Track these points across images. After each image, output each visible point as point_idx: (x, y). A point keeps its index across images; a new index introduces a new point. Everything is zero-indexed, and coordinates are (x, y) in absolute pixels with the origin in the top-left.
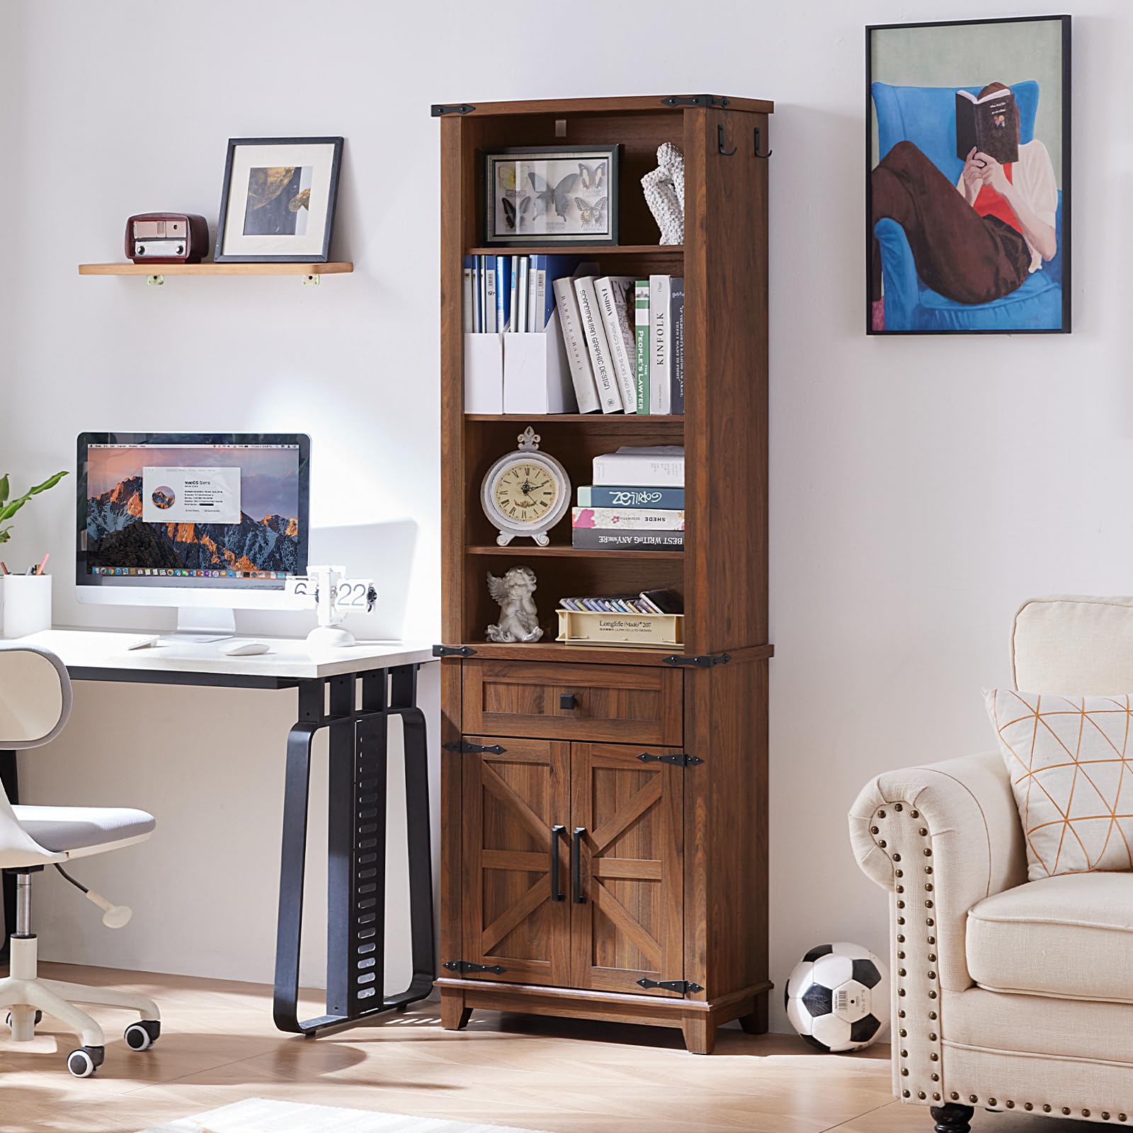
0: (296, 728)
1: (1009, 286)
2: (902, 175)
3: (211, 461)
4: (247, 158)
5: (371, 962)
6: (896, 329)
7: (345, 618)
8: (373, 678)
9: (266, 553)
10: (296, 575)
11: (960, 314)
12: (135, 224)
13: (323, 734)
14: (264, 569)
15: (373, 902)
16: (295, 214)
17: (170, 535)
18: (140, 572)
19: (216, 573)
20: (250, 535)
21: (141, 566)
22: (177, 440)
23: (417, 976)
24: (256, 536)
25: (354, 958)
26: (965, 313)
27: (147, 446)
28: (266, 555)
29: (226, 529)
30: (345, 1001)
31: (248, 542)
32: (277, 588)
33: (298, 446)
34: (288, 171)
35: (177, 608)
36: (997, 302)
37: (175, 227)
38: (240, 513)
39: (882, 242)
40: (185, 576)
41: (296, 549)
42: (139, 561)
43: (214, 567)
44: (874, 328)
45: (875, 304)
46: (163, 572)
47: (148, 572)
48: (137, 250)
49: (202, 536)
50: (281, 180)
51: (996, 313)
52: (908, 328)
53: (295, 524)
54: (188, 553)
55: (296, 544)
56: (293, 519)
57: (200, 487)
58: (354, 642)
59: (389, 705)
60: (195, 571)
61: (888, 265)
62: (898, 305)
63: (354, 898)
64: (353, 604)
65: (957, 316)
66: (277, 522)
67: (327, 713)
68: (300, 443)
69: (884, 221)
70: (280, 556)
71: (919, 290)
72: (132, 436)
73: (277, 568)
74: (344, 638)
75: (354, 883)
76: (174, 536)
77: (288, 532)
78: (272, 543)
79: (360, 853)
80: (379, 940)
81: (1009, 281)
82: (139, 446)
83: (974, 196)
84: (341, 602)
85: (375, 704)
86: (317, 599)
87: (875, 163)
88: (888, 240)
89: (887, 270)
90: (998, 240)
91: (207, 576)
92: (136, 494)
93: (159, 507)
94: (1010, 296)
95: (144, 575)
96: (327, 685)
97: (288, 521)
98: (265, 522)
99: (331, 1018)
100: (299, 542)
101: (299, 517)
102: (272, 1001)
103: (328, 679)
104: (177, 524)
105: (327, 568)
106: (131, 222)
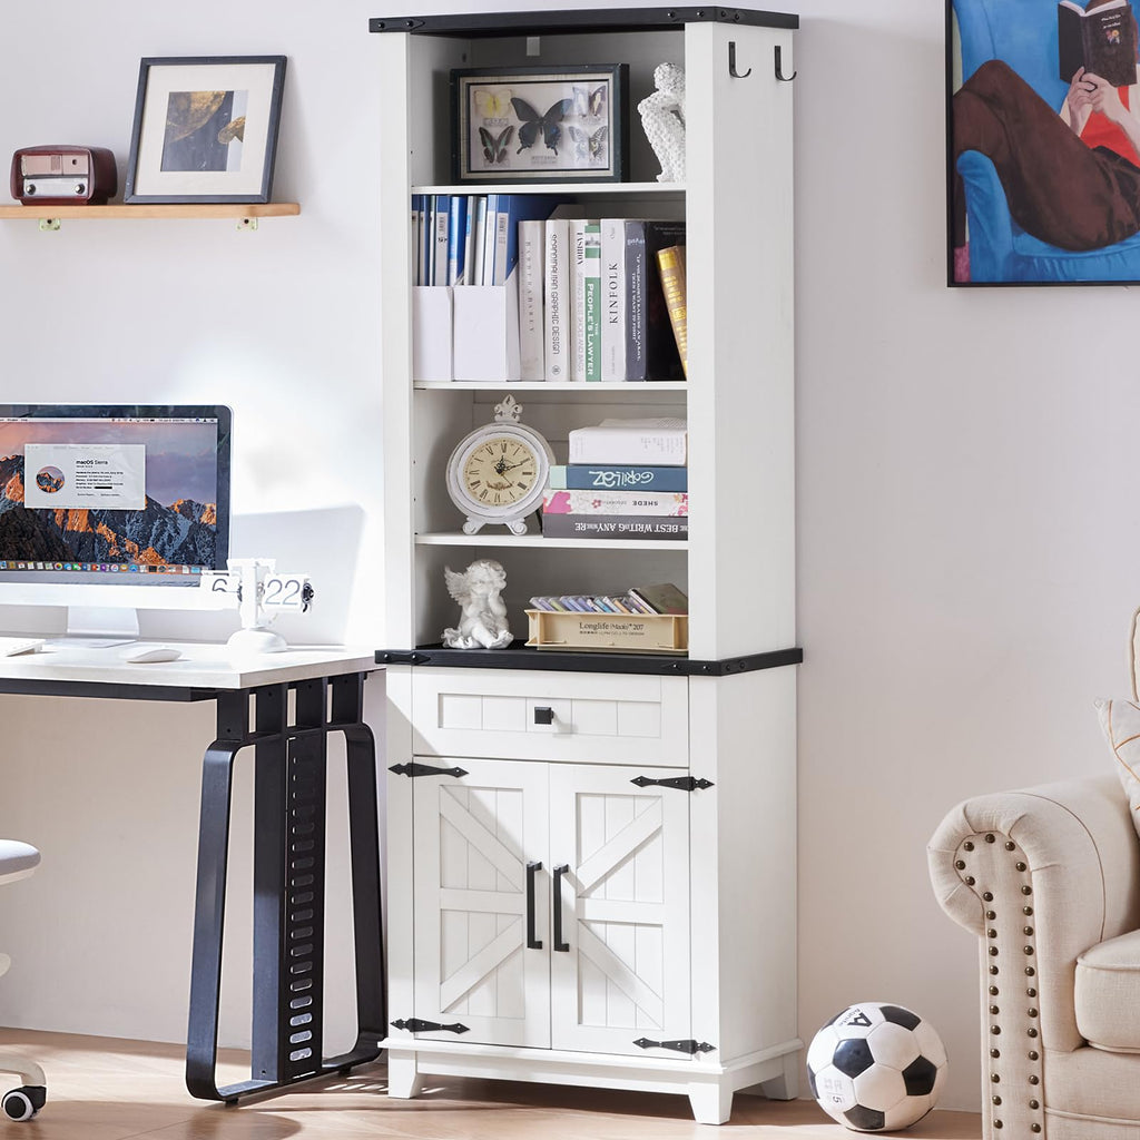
0: (213, 747)
1: (1126, 229)
2: (992, 100)
3: (109, 437)
4: (164, 82)
5: (307, 1018)
6: (984, 280)
7: (274, 619)
8: (309, 688)
9: (177, 544)
10: (214, 569)
11: (1064, 262)
12: (24, 158)
13: (247, 754)
14: (174, 563)
15: (309, 948)
16: (225, 148)
17: (58, 523)
18: (22, 565)
19: (115, 567)
20: (157, 523)
21: (23, 559)
22: (67, 413)
23: (363, 1034)
24: (164, 524)
25: (285, 1013)
26: (1071, 263)
27: (30, 420)
28: (176, 546)
29: (127, 516)
30: (275, 1063)
31: (154, 532)
32: (190, 585)
33: (216, 420)
34: (217, 96)
35: (67, 607)
36: (1110, 249)
37: (74, 162)
38: (144, 498)
39: (966, 178)
40: (76, 570)
41: (214, 539)
42: (20, 554)
43: (113, 560)
44: (957, 279)
45: (958, 251)
46: (49, 566)
47: (31, 565)
48: (27, 189)
49: (98, 523)
50: (208, 107)
51: (1109, 262)
52: (1000, 279)
53: (212, 511)
54: (80, 545)
55: (214, 534)
56: (211, 504)
57: (96, 468)
58: (285, 647)
59: (329, 720)
60: (89, 565)
61: (973, 205)
62: (987, 253)
63: (285, 945)
64: (284, 603)
65: (1061, 267)
66: (190, 508)
67: (252, 729)
68: (219, 416)
69: (969, 154)
70: (195, 548)
71: (1013, 235)
72: (11, 409)
73: (190, 561)
74: (273, 643)
75: (285, 927)
76: (64, 524)
77: (204, 519)
78: (184, 533)
79: (293, 892)
80: (317, 993)
81: (1126, 224)
82: (20, 420)
83: (1082, 125)
84: (270, 601)
85: (311, 719)
86: (240, 598)
87: (958, 85)
88: (974, 176)
89: (973, 212)
90: (1112, 176)
91: (104, 570)
92: (16, 476)
93: (45, 490)
94: (1127, 241)
95: (26, 569)
96: (253, 698)
97: (204, 507)
98: (176, 507)
99: (257, 1084)
100: (218, 531)
101: (217, 502)
102: (183, 1064)
103: (253, 690)
104: (67, 510)
105: (253, 561)
106: (18, 157)
